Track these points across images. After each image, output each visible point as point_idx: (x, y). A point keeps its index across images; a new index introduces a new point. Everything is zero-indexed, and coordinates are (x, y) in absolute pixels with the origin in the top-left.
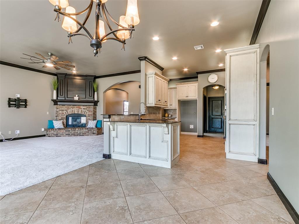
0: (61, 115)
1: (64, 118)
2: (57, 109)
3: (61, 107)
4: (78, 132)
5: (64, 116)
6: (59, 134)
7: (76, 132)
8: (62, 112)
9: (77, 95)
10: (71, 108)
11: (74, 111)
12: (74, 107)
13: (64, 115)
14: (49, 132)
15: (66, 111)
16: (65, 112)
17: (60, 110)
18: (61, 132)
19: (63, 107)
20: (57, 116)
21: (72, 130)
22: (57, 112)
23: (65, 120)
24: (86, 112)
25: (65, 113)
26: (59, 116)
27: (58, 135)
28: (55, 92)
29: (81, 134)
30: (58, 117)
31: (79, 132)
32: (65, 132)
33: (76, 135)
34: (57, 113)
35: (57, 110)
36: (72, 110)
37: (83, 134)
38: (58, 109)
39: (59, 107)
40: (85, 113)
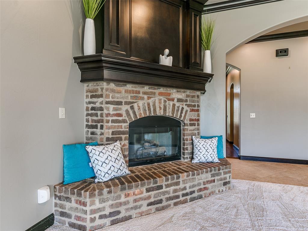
0: (113, 121)
1: (123, 133)
2: (92, 97)
3: (113, 91)
4: (185, 188)
5: (124, 125)
6: (122, 209)
7: (182, 186)
8: (115, 109)
9: (167, 51)
10: (146, 97)
11: (154, 105)
12: (154, 93)
13: (124, 121)
14: (74, 204)
15: (128, 107)
16: (127, 111)
17: (107, 103)
18: (131, 199)
19: (120, 92)
20: (96, 127)
21: (170, 182)
22: (93, 109)
23: (125, 140)
24: (184, 112)
25: (124, 114)
26: (105, 124)
27: (119, 212)
28: (90, 23)
29: (194, 192)
30: (98, 131)
31: (188, 186)
32: (145, 194)
33: (181, 199)
34: (96, 115)
35: (94, 100)
36: (149, 104)
37: (200, 190)
38: (101, 96)
39: (107, 90)
40: (183, 115)
